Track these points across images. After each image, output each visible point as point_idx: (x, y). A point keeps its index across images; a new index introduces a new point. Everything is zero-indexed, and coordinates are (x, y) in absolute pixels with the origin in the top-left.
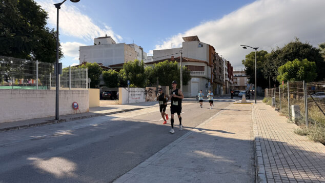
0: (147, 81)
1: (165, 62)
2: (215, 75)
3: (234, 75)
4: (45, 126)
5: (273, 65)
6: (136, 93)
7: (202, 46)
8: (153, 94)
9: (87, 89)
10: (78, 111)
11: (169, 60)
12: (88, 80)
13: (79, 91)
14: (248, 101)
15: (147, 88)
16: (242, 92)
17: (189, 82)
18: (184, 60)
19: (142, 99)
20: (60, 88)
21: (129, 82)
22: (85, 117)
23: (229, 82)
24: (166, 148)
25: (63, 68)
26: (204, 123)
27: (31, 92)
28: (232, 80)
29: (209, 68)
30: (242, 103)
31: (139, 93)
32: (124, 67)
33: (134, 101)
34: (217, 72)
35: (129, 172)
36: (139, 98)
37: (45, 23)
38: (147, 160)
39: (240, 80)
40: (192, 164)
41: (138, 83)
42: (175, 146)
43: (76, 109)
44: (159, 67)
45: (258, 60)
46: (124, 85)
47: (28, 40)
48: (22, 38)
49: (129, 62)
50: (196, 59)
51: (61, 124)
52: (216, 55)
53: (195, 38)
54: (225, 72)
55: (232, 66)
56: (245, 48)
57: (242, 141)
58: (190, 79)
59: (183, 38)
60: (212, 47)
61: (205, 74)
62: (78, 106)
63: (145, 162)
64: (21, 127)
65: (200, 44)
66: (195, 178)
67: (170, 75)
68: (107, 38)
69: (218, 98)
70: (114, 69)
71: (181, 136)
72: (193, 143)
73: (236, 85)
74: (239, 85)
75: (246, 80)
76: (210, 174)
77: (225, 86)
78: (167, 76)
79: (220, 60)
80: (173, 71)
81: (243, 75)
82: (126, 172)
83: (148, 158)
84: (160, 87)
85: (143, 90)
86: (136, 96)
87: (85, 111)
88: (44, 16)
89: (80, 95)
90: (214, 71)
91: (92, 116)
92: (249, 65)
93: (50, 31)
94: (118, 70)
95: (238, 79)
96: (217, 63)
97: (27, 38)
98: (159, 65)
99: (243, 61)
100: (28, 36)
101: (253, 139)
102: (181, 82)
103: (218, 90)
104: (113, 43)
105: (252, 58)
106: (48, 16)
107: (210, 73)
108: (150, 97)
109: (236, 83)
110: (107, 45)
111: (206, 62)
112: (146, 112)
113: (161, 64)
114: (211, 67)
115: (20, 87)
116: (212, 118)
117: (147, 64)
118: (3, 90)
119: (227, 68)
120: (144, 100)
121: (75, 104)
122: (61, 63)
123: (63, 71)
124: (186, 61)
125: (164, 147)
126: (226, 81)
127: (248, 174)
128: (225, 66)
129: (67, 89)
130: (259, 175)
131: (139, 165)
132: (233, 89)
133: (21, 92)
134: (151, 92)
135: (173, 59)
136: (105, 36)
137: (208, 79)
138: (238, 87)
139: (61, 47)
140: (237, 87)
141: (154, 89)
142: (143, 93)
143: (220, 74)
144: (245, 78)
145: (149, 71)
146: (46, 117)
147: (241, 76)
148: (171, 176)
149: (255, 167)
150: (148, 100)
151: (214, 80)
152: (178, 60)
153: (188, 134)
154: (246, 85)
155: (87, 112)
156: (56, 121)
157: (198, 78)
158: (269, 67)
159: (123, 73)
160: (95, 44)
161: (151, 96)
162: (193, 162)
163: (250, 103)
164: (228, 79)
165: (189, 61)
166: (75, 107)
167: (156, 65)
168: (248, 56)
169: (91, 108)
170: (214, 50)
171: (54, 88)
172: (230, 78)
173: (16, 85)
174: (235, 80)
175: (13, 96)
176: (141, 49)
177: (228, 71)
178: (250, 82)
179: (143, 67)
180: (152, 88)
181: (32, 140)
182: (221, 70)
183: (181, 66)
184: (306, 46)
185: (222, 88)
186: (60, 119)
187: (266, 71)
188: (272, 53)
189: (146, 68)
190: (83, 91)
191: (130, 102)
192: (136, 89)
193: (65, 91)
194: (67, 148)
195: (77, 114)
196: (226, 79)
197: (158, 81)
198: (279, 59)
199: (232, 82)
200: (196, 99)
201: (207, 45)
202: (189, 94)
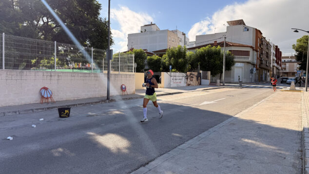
0: (188, 66)
1: (207, 47)
2: (261, 60)
3: (283, 60)
4: (98, 105)
6: (177, 78)
7: (248, 30)
8: (195, 79)
9: (133, 73)
10: (125, 93)
11: (212, 45)
12: (134, 65)
13: (127, 75)
14: (297, 88)
15: (188, 73)
16: (291, 79)
17: (232, 68)
18: (227, 45)
19: (183, 84)
20: (111, 72)
21: (171, 67)
22: (132, 98)
23: (277, 68)
24: (206, 133)
25: (113, 54)
26: (247, 111)
27: (87, 75)
28: (280, 66)
29: (255, 53)
30: (290, 90)
31: (181, 78)
32: (166, 53)
33: (175, 85)
34: (264, 57)
35: (170, 152)
36: (180, 82)
37: (99, 14)
38: (186, 143)
39: (289, 66)
40: (232, 151)
41: (180, 68)
42: (215, 131)
43: (124, 91)
44: (202, 52)
46: (166, 70)
47: (84, 29)
48: (80, 27)
49: (171, 47)
50: (242, 43)
51: (111, 104)
52: (263, 40)
53: (241, 22)
54: (273, 57)
55: (280, 50)
56: (296, 31)
57: (288, 130)
58: (234, 64)
59: (228, 22)
60: (260, 31)
61: (250, 59)
62: (125, 88)
63: (184, 144)
64: (79, 104)
65: (245, 28)
66: (235, 165)
67: (212, 60)
68: (152, 26)
69: (263, 84)
70: (157, 54)
71: (222, 122)
72: (234, 130)
73: (285, 71)
74: (287, 71)
75: (296, 66)
76: (251, 162)
77: (272, 73)
78: (209, 61)
79: (267, 44)
80: (215, 56)
81: (293, 61)
82: (166, 152)
83: (187, 141)
84: (201, 72)
85: (184, 74)
86: (177, 81)
87: (131, 93)
88: (98, 7)
89: (128, 78)
90: (260, 55)
91: (137, 98)
92: (300, 49)
93: (103, 20)
94: (161, 56)
96: (264, 47)
97: (83, 27)
98: (201, 50)
99: (294, 46)
100: (85, 26)
101: (301, 129)
102: (224, 67)
103: (264, 76)
104: (158, 30)
105: (304, 42)
106: (101, 8)
107: (255, 57)
108: (191, 83)
109: (285, 69)
110: (151, 32)
111: (251, 47)
112: (186, 97)
113: (203, 49)
114: (257, 51)
115: (79, 70)
116: (256, 105)
117: (189, 49)
118: (65, 72)
119: (275, 53)
120: (185, 85)
121: (124, 87)
122: (112, 50)
123: (113, 57)
124: (230, 46)
125: (204, 131)
126: (273, 66)
127: (294, 166)
128: (273, 51)
129: (117, 73)
130: (307, 169)
131: (179, 147)
132: (281, 75)
133: (80, 75)
134: (192, 77)
135: (216, 44)
136: (150, 24)
137: (254, 65)
138: (287, 73)
139: (112, 35)
141: (196, 74)
142: (184, 78)
143: (267, 59)
144: (296, 64)
145: (190, 56)
146: (100, 96)
147: (291, 62)
148: (210, 161)
149: (302, 159)
150: (189, 85)
151: (260, 65)
152: (221, 44)
153: (229, 120)
154: (295, 71)
155: (134, 94)
156: (107, 101)
157: (242, 64)
159: (165, 59)
160: (142, 32)
161: (192, 81)
162: (233, 149)
163: (300, 91)
164: (275, 65)
165: (233, 46)
166: (123, 89)
167: (198, 51)
168: (300, 41)
169: (136, 90)
170: (262, 34)
171: (106, 72)
172: (277, 63)
173: (75, 69)
174: (283, 66)
175: (73, 78)
176: (184, 34)
177: (276, 56)
178: (300, 69)
179: (185, 53)
180: (193, 73)
181: (88, 116)
182: (268, 55)
183: (225, 51)
185: (268, 74)
186: (110, 99)
189: (188, 53)
190: (130, 75)
191: (171, 86)
192: (178, 74)
193: (115, 75)
194: (115, 125)
195: (124, 95)
196: (273, 64)
197: (199, 66)
199: (280, 68)
200: (239, 85)
201: (253, 28)
202: (232, 80)
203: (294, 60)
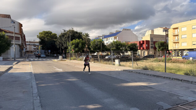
5: (62, 40)
7: (14, 23)
45: (47, 36)
60: (22, 25)
61: (20, 42)
65: (12, 21)
73: (26, 50)
80: (2, 38)
81: (31, 44)
92: (42, 38)
95: (28, 46)
99: (38, 36)
105: (44, 35)
111: (21, 35)
137: (20, 46)
140: (27, 51)
144: (32, 46)
154: (32, 50)
158: (59, 41)
163: (66, 60)
165: (9, 32)
170: (22, 27)
184: (77, 33)
187: (58, 43)
188: (62, 34)
198: (66, 38)
200: (14, 59)
201: (18, 22)
202: (9, 57)
203: (38, 44)
